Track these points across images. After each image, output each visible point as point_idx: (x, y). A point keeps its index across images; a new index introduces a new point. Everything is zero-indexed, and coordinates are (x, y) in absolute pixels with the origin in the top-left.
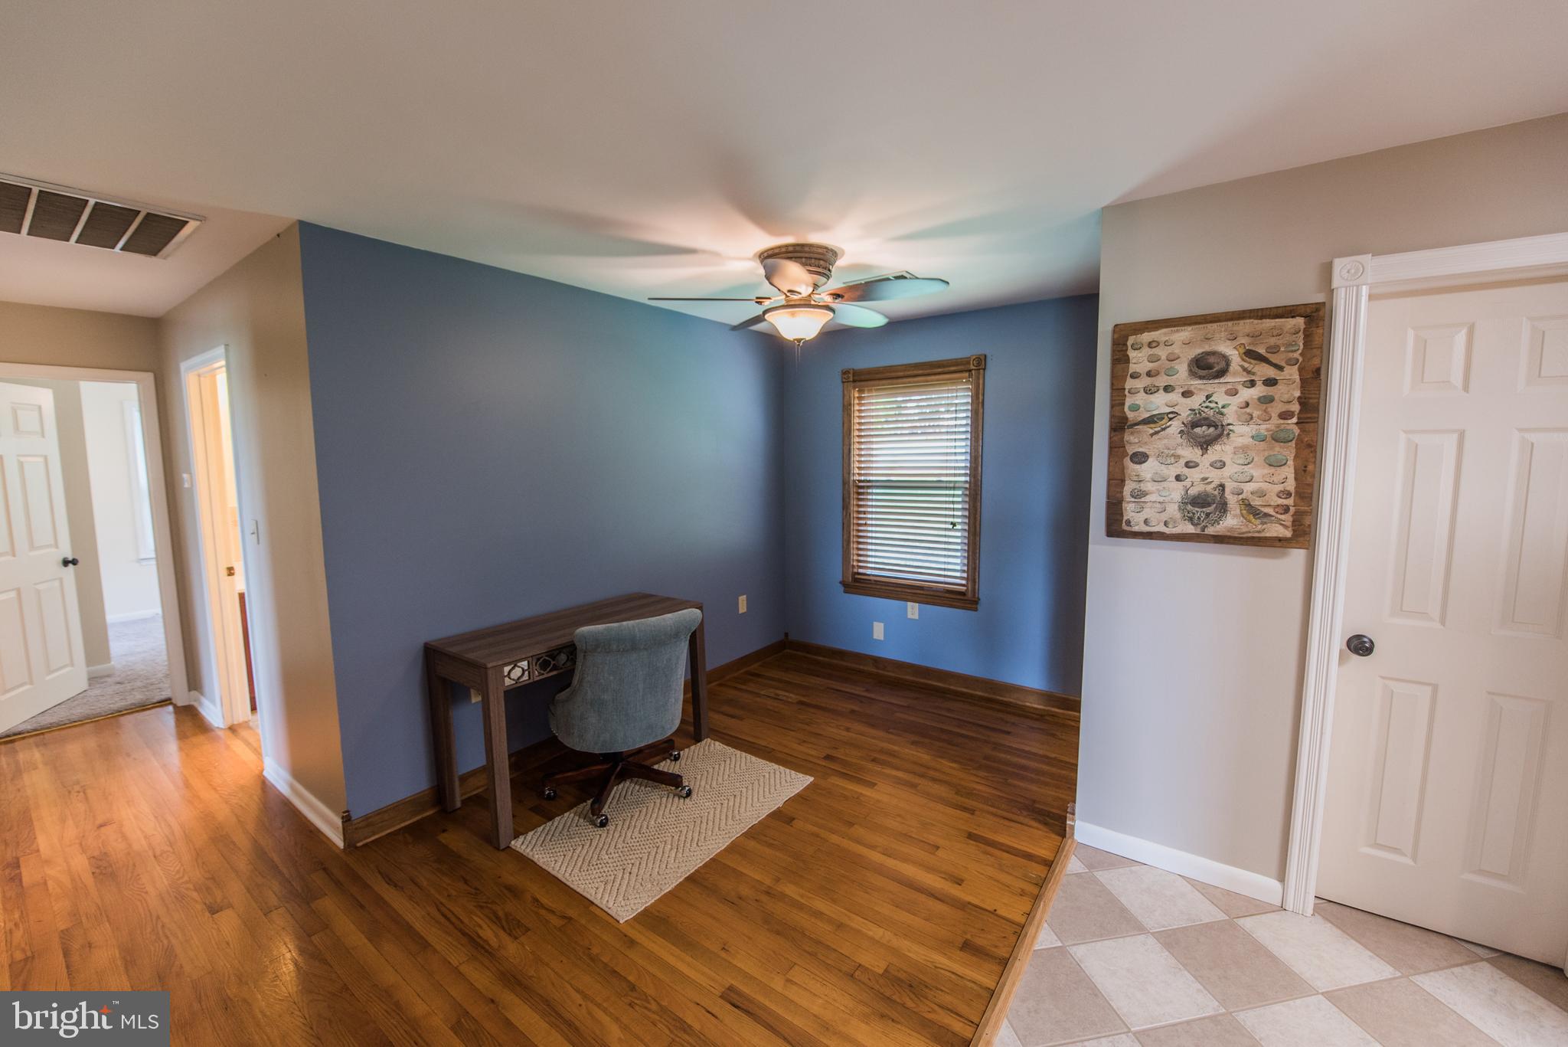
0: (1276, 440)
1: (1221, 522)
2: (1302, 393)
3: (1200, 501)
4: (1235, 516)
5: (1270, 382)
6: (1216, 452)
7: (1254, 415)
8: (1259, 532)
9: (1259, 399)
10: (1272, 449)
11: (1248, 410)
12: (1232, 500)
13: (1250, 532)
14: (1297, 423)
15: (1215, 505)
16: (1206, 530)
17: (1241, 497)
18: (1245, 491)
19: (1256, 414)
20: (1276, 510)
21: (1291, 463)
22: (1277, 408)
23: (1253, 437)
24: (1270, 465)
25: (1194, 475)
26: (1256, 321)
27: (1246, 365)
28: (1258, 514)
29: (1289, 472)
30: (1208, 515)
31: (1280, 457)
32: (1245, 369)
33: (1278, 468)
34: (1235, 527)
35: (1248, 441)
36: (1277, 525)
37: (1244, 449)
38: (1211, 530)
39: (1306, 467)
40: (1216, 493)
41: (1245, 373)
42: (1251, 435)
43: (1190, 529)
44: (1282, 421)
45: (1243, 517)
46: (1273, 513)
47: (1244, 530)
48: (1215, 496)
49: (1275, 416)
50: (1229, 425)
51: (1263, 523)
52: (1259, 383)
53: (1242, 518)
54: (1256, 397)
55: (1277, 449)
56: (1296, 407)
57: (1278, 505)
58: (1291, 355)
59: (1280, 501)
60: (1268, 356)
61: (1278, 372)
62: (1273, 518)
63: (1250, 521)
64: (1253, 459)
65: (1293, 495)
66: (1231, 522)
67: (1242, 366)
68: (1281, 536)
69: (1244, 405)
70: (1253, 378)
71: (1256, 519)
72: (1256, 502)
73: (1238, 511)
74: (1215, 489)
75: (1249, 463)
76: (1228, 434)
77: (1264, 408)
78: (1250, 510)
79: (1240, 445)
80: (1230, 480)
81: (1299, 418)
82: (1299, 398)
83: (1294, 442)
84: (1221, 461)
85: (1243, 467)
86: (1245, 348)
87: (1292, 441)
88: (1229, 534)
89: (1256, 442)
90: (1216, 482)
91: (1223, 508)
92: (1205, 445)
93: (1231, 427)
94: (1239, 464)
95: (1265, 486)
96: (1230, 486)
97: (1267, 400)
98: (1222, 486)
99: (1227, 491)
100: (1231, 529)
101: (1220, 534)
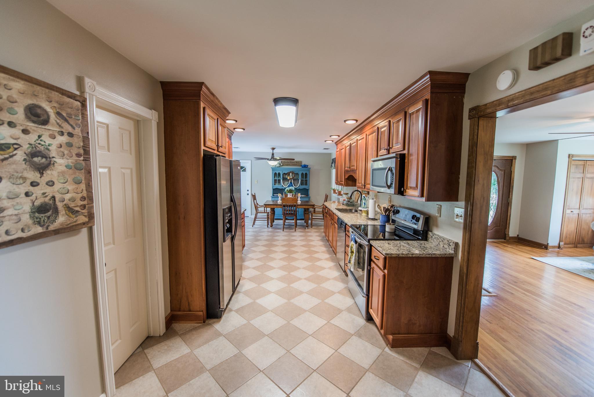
0: (76, 168)
1: (56, 221)
2: (83, 144)
3: (42, 209)
4: (63, 215)
5: (70, 135)
6: (49, 175)
7: (65, 153)
8: (75, 222)
9: (66, 143)
10: (75, 173)
11: (62, 149)
12: (60, 205)
13: (71, 223)
14: (83, 160)
15: (51, 210)
16: (49, 228)
17: (64, 203)
18: (66, 199)
19: (66, 152)
20: (81, 208)
21: (83, 181)
22: (75, 151)
23: (66, 166)
24: (76, 183)
25: (37, 191)
26: (60, 95)
27: (58, 121)
28: (73, 212)
29: (83, 186)
30: (49, 218)
31: (79, 178)
32: (58, 124)
33: (79, 185)
34: (64, 222)
35: (64, 168)
36: (82, 216)
37: (63, 173)
38: (52, 227)
39: (89, 183)
40: (51, 202)
41: (58, 126)
42: (65, 165)
43: (39, 230)
44: (77, 158)
45: (67, 215)
46: (80, 210)
47: (69, 223)
48: (51, 204)
49: (74, 155)
50: (53, 157)
51: (76, 217)
52: (66, 134)
53: (66, 216)
54: (65, 142)
55: (77, 174)
56: (82, 151)
57: (81, 205)
58: (77, 121)
59: (82, 203)
61: (73, 130)
62: (80, 213)
63: (70, 217)
64: (68, 180)
65: (86, 199)
66: (62, 219)
67: (56, 121)
68: (84, 221)
69: (59, 146)
70: (62, 130)
71: (73, 215)
72: (72, 205)
73: (64, 212)
74: (50, 200)
75: (66, 182)
76: (54, 164)
77: (69, 150)
78: (70, 210)
79: (60, 171)
80: (58, 193)
81: (84, 158)
82: (83, 146)
83: (83, 170)
84: (52, 181)
85: (64, 184)
86: (56, 110)
87: (82, 169)
88: (61, 227)
89: (68, 170)
90: (51, 195)
91: (56, 211)
92: (41, 169)
93: (54, 159)
94: (61, 183)
95: (74, 195)
96: (58, 197)
97: (70, 145)
98: (54, 198)
99: (57, 200)
100: (62, 224)
101: (57, 228)
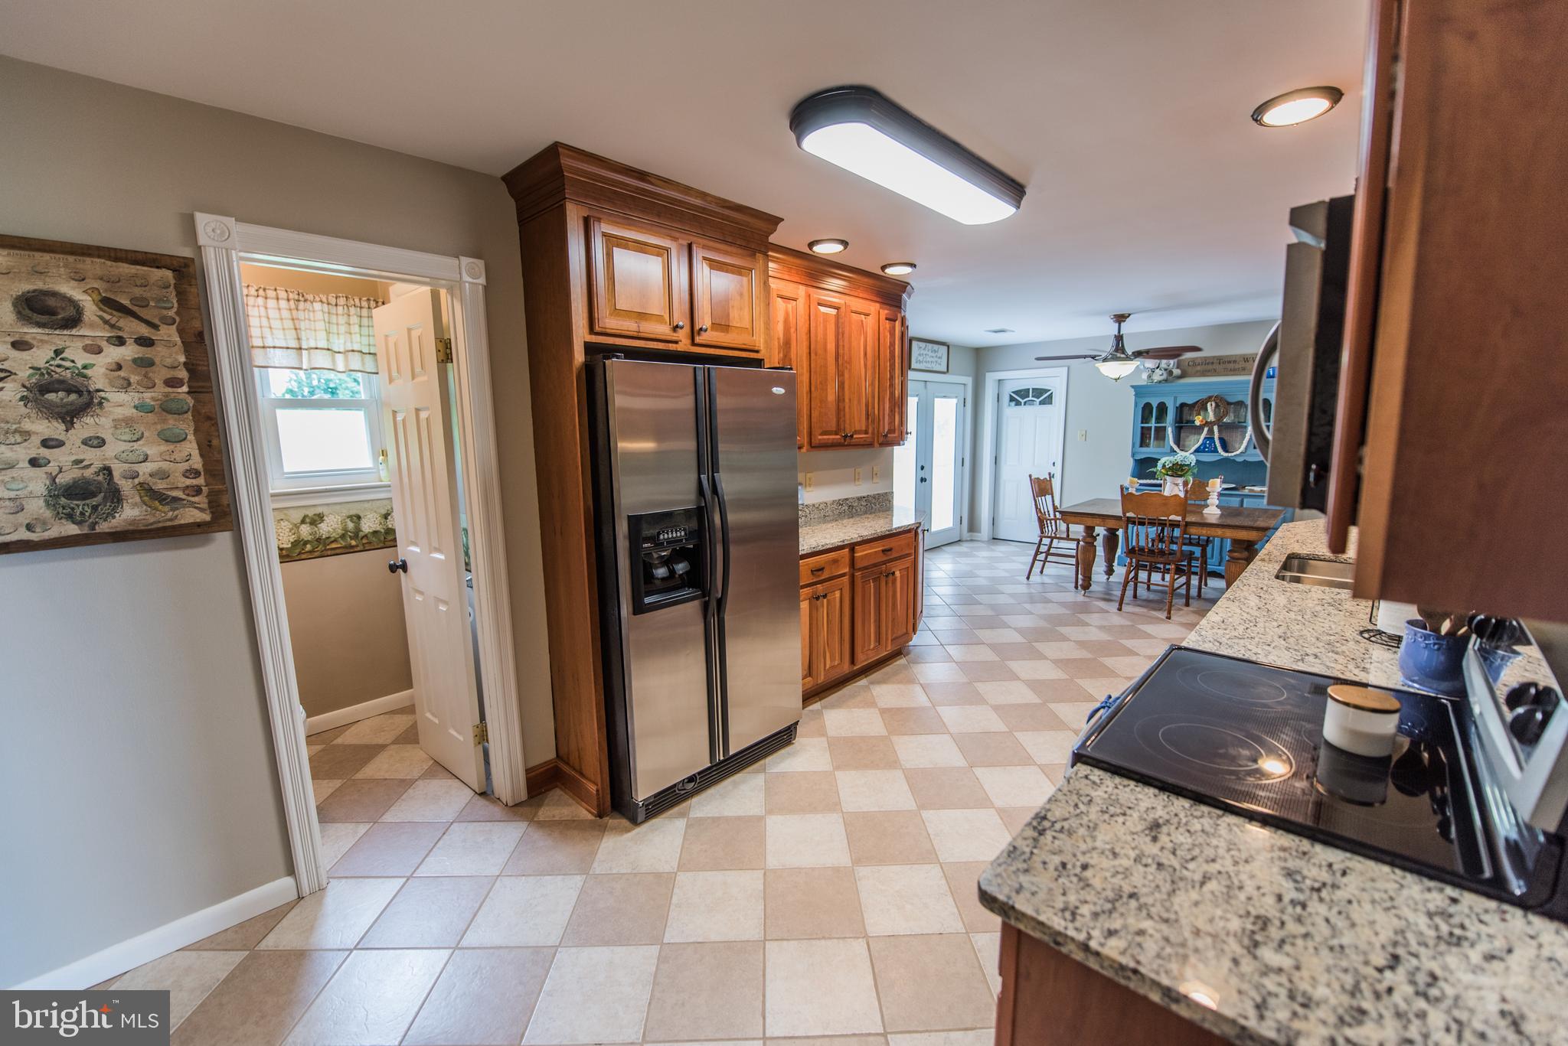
0: (169, 412)
1: (117, 515)
2: (187, 358)
3: (77, 491)
4: (135, 505)
5: (144, 342)
7: (132, 380)
8: (171, 520)
9: (135, 361)
10: (165, 421)
11: (122, 373)
12: (126, 486)
13: (159, 522)
14: (188, 393)
15: (102, 494)
16: (97, 527)
17: (136, 481)
18: (141, 473)
19: (134, 379)
20: (187, 492)
21: (191, 437)
22: (159, 375)
23: (136, 407)
24: (167, 441)
25: (61, 457)
26: (109, 263)
27: (107, 317)
28: (165, 499)
29: (191, 447)
30: (95, 508)
31: (178, 431)
32: (106, 322)
33: (178, 445)
34: (137, 518)
35: (131, 412)
36: (191, 509)
37: (128, 422)
38: (104, 527)
39: (210, 442)
40: (101, 478)
41: (107, 327)
42: (133, 404)
43: (71, 529)
44: (170, 390)
45: (146, 505)
46: (184, 497)
47: (152, 521)
48: (99, 483)
49: (159, 382)
50: (98, 391)
51: (173, 510)
52: (130, 341)
53: (145, 507)
54: (130, 358)
55: (171, 422)
56: (183, 374)
57: (187, 487)
58: (165, 312)
59: (189, 482)
60: (135, 309)
61: (153, 331)
62: (185, 502)
63: (156, 509)
64: (143, 434)
65: (202, 473)
66: (130, 513)
67: (101, 318)
68: (198, 520)
69: (114, 367)
70: (120, 334)
71: (163, 505)
73: (137, 499)
74: (97, 474)
75: (138, 440)
76: (100, 404)
77: (143, 372)
78: (151, 494)
79: (120, 417)
80: (117, 462)
81: (189, 387)
82: (185, 364)
83: (190, 413)
84: (98, 437)
85: (132, 444)
86: (100, 293)
87: (186, 412)
88: (131, 528)
89: (143, 414)
90: (98, 465)
91: (115, 497)
92: (68, 415)
93: (102, 394)
94: (125, 441)
95: (165, 465)
96: (118, 469)
97: (144, 364)
98: (107, 470)
99: (116, 474)
100: (133, 522)
101: (118, 529)
